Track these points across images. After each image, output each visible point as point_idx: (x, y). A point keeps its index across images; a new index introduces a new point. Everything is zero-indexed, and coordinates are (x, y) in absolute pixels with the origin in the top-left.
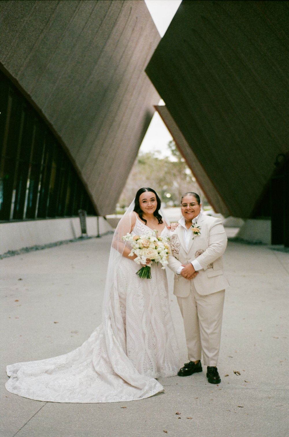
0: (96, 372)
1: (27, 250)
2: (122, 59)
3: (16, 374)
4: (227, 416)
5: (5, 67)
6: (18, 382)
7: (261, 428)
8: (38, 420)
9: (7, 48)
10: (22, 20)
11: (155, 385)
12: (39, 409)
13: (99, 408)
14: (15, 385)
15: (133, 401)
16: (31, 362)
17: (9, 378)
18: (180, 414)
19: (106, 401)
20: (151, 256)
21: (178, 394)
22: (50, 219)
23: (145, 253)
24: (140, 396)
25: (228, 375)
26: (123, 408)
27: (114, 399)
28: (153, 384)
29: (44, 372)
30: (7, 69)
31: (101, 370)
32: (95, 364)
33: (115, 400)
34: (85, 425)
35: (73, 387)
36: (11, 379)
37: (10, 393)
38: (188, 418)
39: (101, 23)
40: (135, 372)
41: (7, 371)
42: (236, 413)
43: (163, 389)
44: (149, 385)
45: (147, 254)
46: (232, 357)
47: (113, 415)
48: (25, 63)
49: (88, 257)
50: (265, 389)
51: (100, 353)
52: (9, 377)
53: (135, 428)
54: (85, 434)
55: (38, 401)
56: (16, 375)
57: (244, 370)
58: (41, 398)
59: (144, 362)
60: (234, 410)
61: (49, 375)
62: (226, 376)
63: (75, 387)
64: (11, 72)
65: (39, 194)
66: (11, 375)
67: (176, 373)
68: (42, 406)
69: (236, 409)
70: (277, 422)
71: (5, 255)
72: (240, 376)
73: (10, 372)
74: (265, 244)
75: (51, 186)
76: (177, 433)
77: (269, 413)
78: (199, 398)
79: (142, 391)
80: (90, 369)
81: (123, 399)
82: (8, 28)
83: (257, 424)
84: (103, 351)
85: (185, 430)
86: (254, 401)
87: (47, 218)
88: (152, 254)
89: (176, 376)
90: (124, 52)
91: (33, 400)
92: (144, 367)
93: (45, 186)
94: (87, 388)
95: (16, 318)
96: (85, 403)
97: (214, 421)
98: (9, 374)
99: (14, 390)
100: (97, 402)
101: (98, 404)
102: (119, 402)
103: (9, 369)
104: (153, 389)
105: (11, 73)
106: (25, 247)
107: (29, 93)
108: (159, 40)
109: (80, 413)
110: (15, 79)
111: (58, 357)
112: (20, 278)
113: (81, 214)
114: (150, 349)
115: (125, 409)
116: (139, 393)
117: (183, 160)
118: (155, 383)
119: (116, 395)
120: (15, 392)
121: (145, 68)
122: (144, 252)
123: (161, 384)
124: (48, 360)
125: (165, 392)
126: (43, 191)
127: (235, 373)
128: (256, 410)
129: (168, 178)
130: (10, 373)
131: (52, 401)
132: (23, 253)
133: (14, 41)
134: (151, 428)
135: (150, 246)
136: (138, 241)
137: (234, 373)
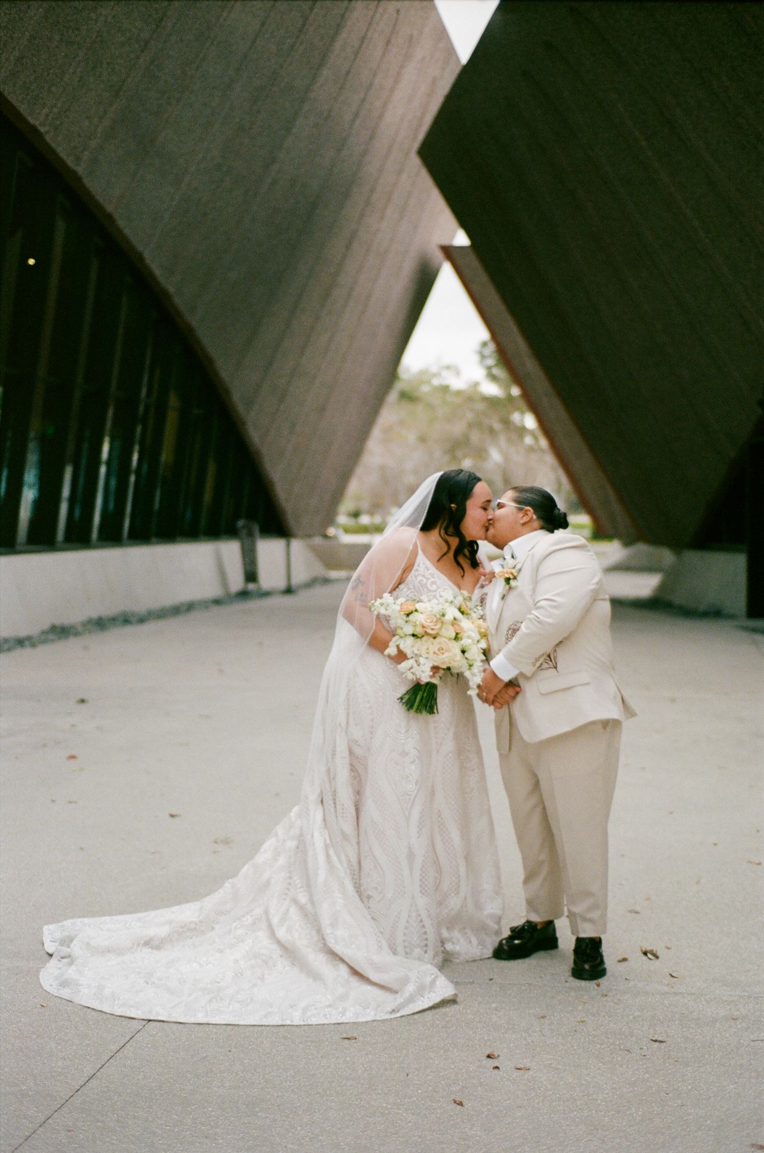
0: (279, 942)
1: (101, 624)
2: (358, 122)
3: (69, 947)
4: (621, 1066)
5: (48, 138)
6: (73, 967)
7: (710, 1097)
8: (125, 1066)
9: (53, 89)
10: (93, 15)
11: (433, 983)
12: (127, 1039)
13: (285, 1038)
14: (65, 977)
15: (375, 1021)
16: (107, 918)
17: (49, 957)
18: (499, 1056)
19: (304, 1021)
20: (443, 660)
21: (494, 1005)
22: (161, 543)
23: (428, 649)
24: (393, 1007)
25: (625, 960)
26: (349, 1039)
27: (325, 1015)
28: (428, 979)
29: (142, 942)
30: (53, 145)
31: (291, 938)
32: (275, 921)
33: (326, 1018)
34: (247, 1081)
35: (216, 984)
36: (53, 962)
37: (53, 995)
38: (519, 1069)
39: (304, 25)
40: (380, 947)
41: (44, 939)
42: (645, 1056)
43: (453, 993)
44: (417, 980)
45: (435, 653)
46: (637, 913)
47: (322, 1057)
48: (99, 130)
49: (261, 644)
50: (724, 996)
51: (289, 889)
52: (51, 955)
53: (380, 1091)
54: (247, 1105)
55: (126, 1017)
56: (69, 950)
57: (669, 946)
58: (133, 1009)
59: (406, 928)
60: (641, 1049)
61: (155, 951)
62: (620, 961)
63: (221, 984)
64: (63, 152)
65: (133, 478)
66: (54, 950)
67: (489, 952)
68: (135, 1032)
69: (645, 1047)
70: (754, 1081)
71: (43, 637)
72: (657, 963)
73: (51, 941)
74: (731, 617)
75: (166, 456)
76: (489, 1107)
77: (733, 1058)
78: (548, 1017)
79: (398, 996)
80: (262, 935)
81: (348, 1017)
82: (57, 37)
83: (700, 1087)
84: (299, 885)
85: (509, 1099)
86: (692, 1028)
87: (154, 539)
88: (446, 654)
89: (488, 958)
90: (363, 100)
91: (113, 1015)
92: (404, 941)
93: (150, 455)
94: (255, 985)
95: (70, 802)
96: (247, 1024)
97: (587, 1078)
98: (50, 947)
99: (61, 988)
100: (280, 1023)
101: (282, 1027)
102: (338, 1024)
103: (50, 935)
104: (426, 993)
105: (63, 155)
106: (95, 615)
107: (109, 208)
108: (457, 70)
109: (234, 1050)
110: (74, 173)
111: (178, 907)
112: (81, 697)
113: (244, 532)
114: (423, 894)
115: (354, 1041)
116: (391, 1001)
117: (515, 391)
118: (433, 977)
119: (329, 1006)
120: (65, 993)
121: (416, 145)
122: (425, 648)
123: (449, 980)
124: (151, 915)
125: (458, 1000)
126: (145, 468)
127: (645, 953)
128: (699, 1049)
129: (475, 437)
130: (52, 943)
131: (160, 1018)
132: (90, 632)
133: (71, 71)
134: (420, 1091)
135: (444, 632)
136: (411, 617)
137: (642, 955)
